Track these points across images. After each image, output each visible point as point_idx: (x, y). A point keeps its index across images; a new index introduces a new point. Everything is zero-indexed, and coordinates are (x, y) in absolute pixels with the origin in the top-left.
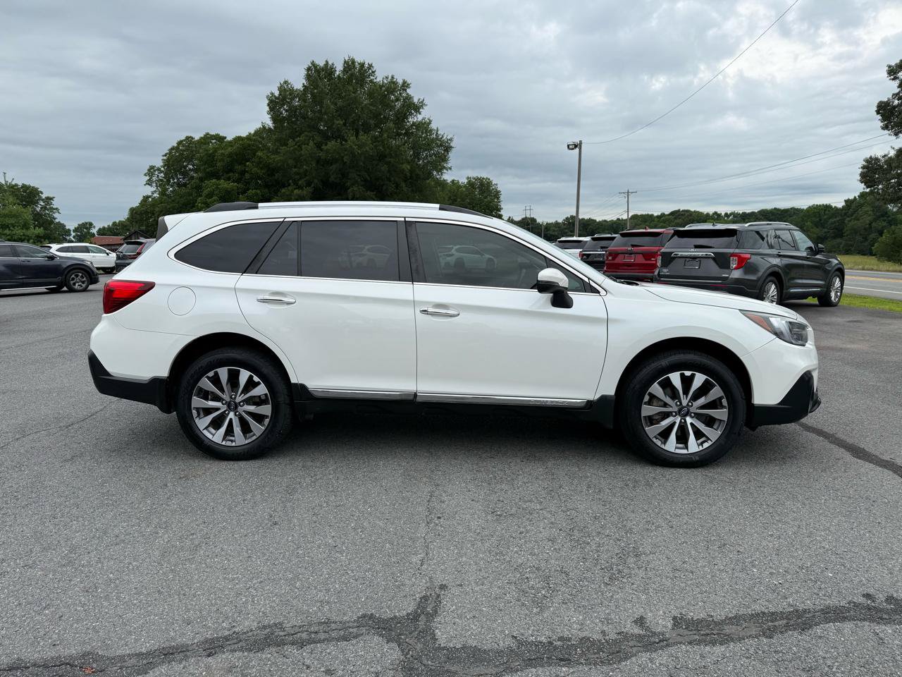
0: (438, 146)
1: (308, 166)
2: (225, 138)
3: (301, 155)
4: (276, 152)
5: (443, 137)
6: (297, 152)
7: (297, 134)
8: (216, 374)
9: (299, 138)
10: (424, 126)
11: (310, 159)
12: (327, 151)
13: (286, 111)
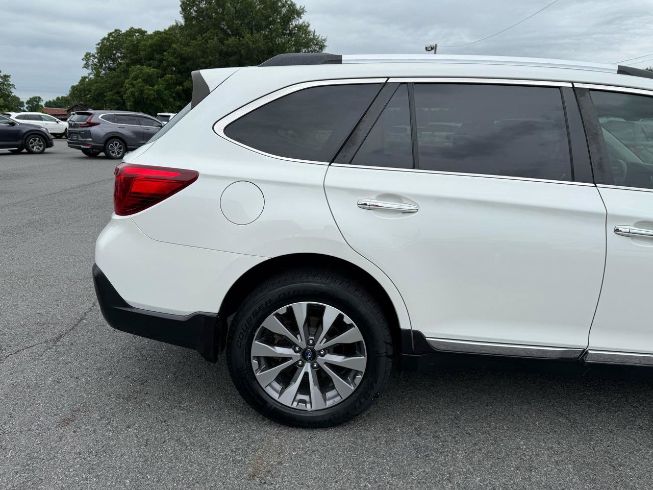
0: (315, 45)
1: (213, 57)
2: (146, 32)
3: (207, 48)
4: (188, 45)
5: (318, 37)
6: (204, 45)
7: (204, 31)
8: (290, 310)
9: (205, 34)
10: (303, 29)
11: (214, 51)
12: (228, 46)
13: (196, 11)
